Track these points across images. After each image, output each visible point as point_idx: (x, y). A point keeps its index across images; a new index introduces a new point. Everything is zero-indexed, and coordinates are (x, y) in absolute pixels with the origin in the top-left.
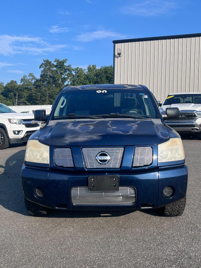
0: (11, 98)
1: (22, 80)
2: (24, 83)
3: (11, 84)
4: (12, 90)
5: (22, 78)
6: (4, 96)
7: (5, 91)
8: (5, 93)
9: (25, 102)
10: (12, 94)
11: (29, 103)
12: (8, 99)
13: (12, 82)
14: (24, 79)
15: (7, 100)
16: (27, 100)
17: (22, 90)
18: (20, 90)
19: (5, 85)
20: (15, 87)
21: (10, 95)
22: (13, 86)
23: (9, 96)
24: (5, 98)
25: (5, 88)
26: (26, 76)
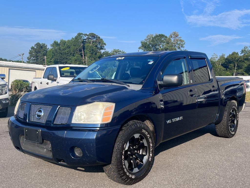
0: (231, 69)
1: (242, 51)
2: (244, 54)
3: (232, 56)
4: (232, 61)
5: (242, 49)
6: (224, 67)
7: (226, 62)
8: (226, 64)
9: (243, 73)
10: (232, 65)
11: (247, 74)
12: (228, 69)
13: (233, 54)
14: (244, 50)
15: (227, 71)
16: (245, 71)
17: (243, 61)
18: (240, 61)
19: (226, 57)
20: (235, 58)
21: (231, 66)
22: (234, 58)
23: (229, 67)
24: (225, 69)
25: (226, 59)
26: (247, 47)
